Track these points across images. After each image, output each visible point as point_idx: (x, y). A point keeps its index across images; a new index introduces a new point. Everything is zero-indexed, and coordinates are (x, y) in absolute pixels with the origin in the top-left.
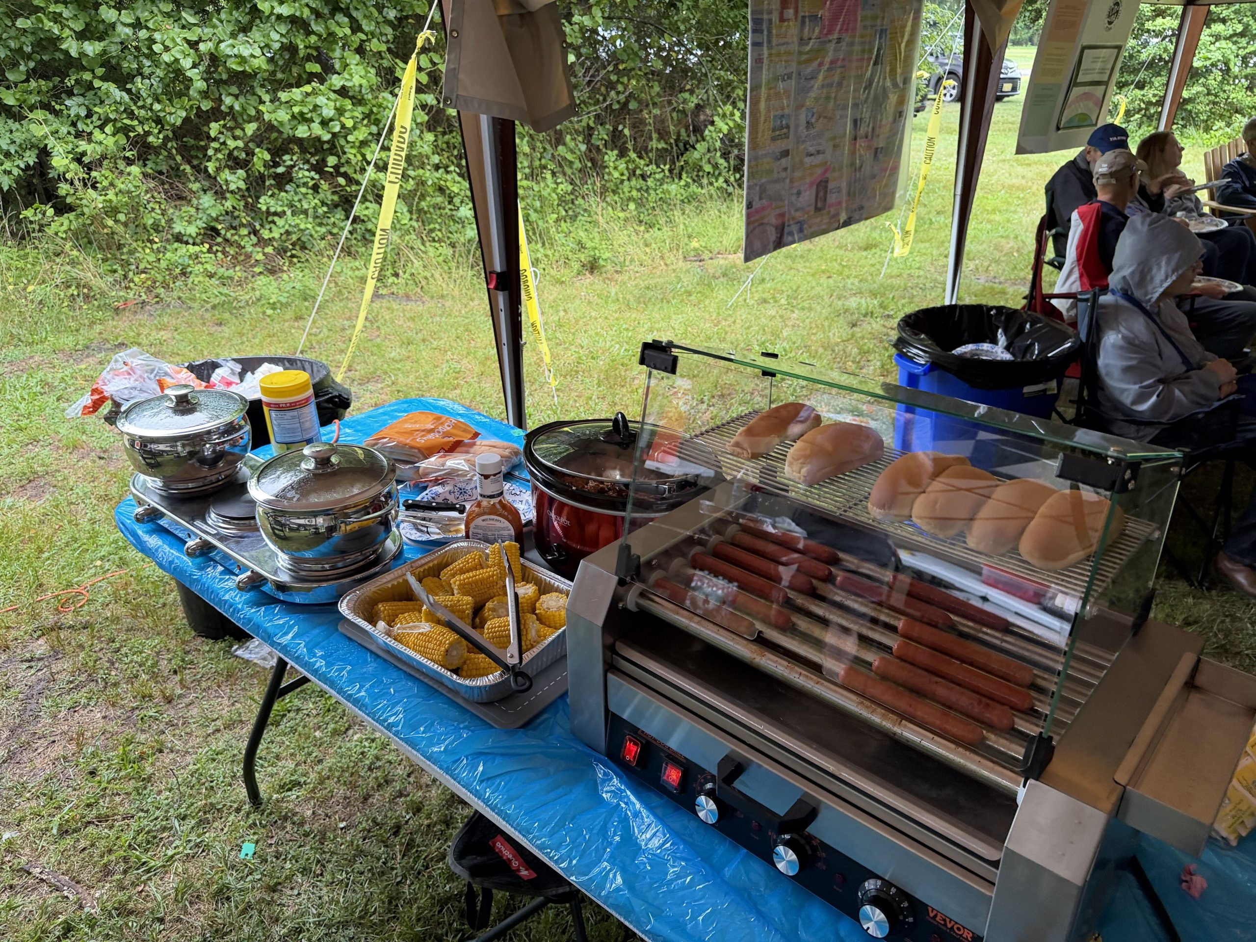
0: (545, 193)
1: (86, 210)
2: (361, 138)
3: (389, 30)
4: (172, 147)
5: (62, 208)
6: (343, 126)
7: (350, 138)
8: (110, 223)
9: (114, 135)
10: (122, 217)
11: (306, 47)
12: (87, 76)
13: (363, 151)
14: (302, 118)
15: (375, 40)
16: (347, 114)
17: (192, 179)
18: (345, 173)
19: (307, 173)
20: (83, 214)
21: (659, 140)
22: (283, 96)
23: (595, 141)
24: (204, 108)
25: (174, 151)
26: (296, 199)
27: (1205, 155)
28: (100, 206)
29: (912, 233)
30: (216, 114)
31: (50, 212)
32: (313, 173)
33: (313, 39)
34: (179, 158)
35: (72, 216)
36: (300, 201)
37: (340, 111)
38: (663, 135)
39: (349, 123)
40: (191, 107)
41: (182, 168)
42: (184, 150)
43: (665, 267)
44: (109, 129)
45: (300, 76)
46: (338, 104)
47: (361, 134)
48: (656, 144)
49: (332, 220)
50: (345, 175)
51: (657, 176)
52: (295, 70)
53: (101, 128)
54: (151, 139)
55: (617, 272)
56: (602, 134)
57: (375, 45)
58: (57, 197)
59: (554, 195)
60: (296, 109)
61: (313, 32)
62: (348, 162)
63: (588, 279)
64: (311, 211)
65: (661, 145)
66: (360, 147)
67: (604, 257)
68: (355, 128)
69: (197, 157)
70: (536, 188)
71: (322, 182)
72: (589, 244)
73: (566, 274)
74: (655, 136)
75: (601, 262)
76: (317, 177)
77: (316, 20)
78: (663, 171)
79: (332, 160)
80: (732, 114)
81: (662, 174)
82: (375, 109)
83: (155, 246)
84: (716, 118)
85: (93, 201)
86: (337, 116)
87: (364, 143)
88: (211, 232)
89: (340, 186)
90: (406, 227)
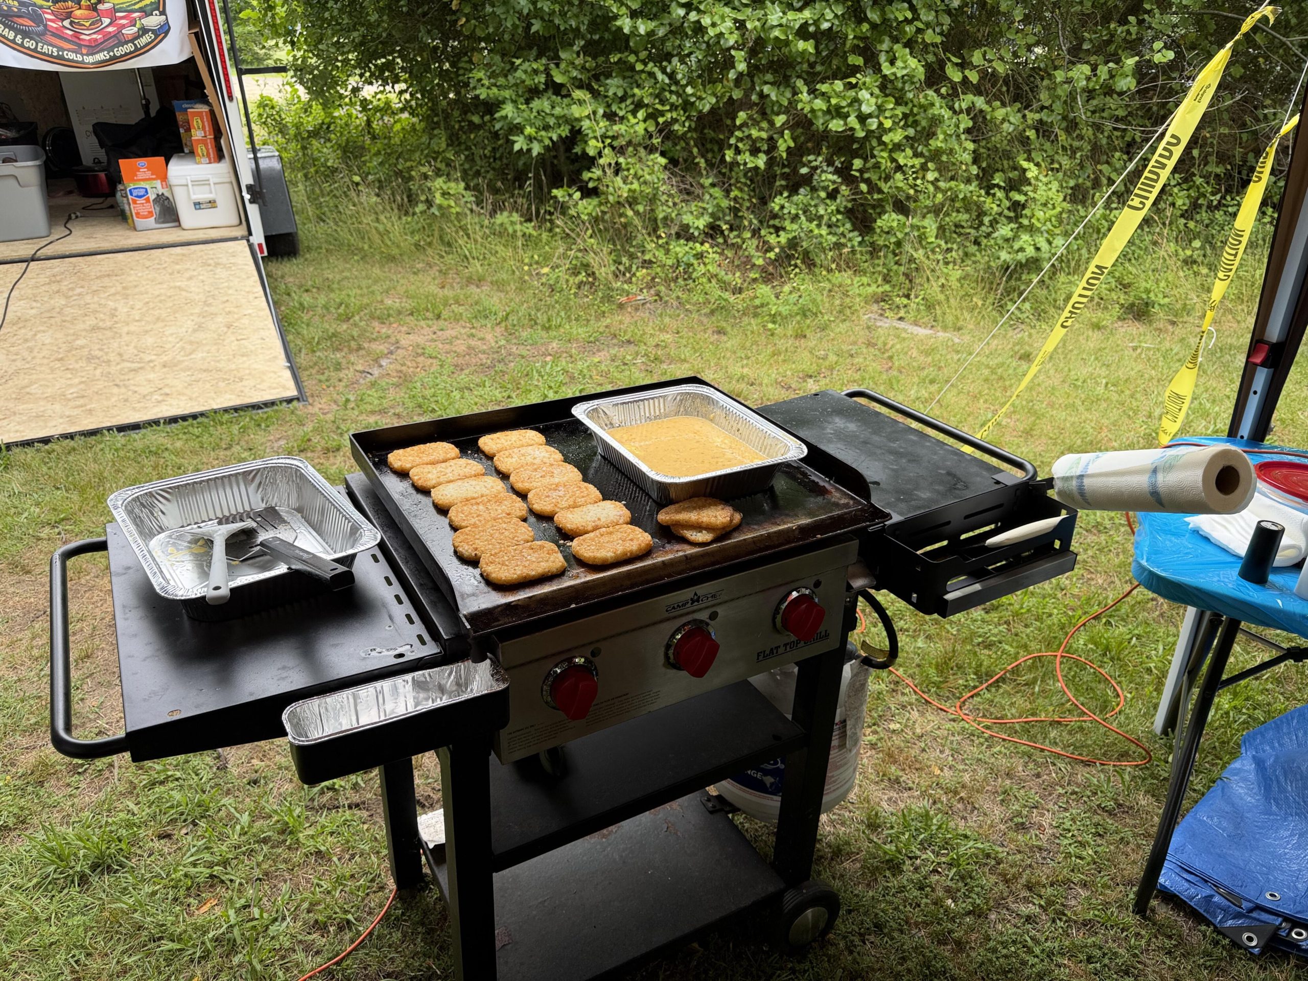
1: (611, 198)
2: (896, 141)
3: (946, 20)
4: (692, 138)
5: (589, 192)
6: (881, 124)
7: (885, 139)
8: (630, 213)
9: (645, 121)
10: (641, 208)
11: (855, 37)
12: (632, 58)
13: (895, 156)
14: (837, 112)
15: (930, 31)
16: (887, 114)
17: (704, 173)
18: (869, 179)
19: (830, 177)
20: (607, 202)
22: (824, 88)
24: (735, 97)
25: (692, 143)
26: (813, 203)
28: (625, 195)
30: (746, 104)
31: (577, 195)
32: (835, 177)
33: (865, 27)
34: (695, 150)
35: (595, 201)
36: (816, 206)
37: (880, 109)
39: (888, 124)
40: (723, 95)
41: (697, 160)
42: (702, 143)
44: (641, 114)
45: (838, 68)
46: (880, 101)
47: (897, 136)
49: (842, 229)
50: (868, 181)
51: (1230, 209)
52: (835, 62)
53: (634, 113)
54: (676, 127)
55: (1170, 322)
57: (930, 37)
58: (582, 181)
60: (834, 101)
61: (866, 19)
62: (877, 166)
64: (826, 218)
66: (891, 151)
68: (890, 130)
69: (712, 151)
71: (844, 187)
72: (1142, 285)
76: (839, 180)
77: (872, 7)
79: (857, 163)
82: (915, 110)
83: (660, 242)
85: (619, 187)
86: (876, 113)
87: (898, 147)
88: (713, 231)
89: (862, 192)
90: (932, 246)
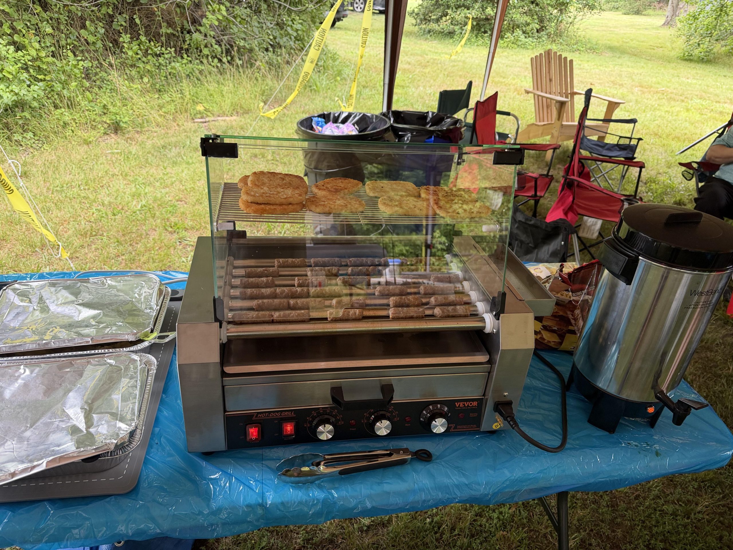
0: (67, 68)
21: (167, 28)
23: (115, 26)
27: (532, 59)
29: (354, 96)
38: (170, 24)
43: (177, 128)
48: (165, 30)
51: (166, 56)
55: (138, 132)
56: (121, 21)
59: (77, 71)
63: (113, 139)
65: (170, 31)
67: (124, 120)
70: (58, 63)
72: (112, 109)
73: (92, 135)
74: (164, 24)
75: (121, 124)
78: (170, 53)
80: (219, 10)
81: (170, 55)
84: (208, 13)
